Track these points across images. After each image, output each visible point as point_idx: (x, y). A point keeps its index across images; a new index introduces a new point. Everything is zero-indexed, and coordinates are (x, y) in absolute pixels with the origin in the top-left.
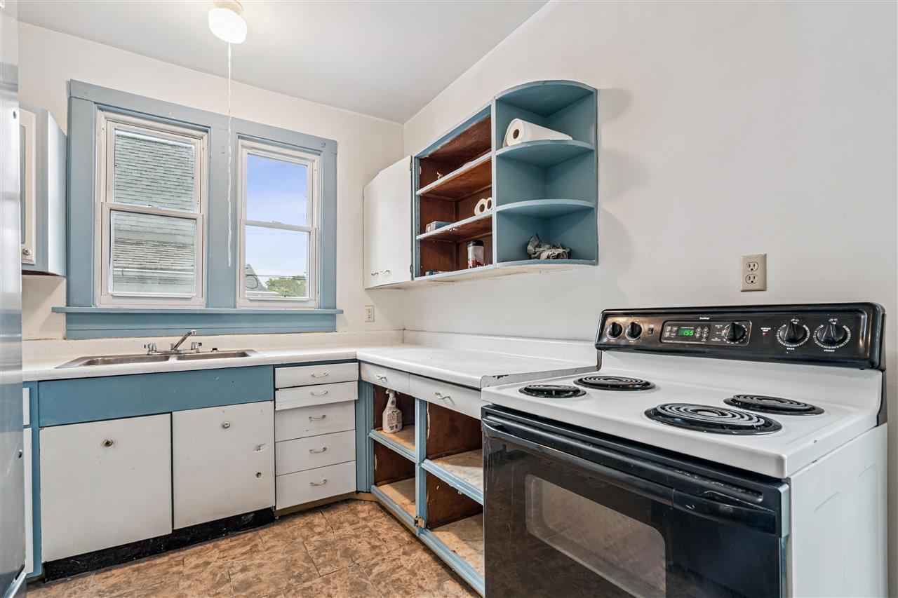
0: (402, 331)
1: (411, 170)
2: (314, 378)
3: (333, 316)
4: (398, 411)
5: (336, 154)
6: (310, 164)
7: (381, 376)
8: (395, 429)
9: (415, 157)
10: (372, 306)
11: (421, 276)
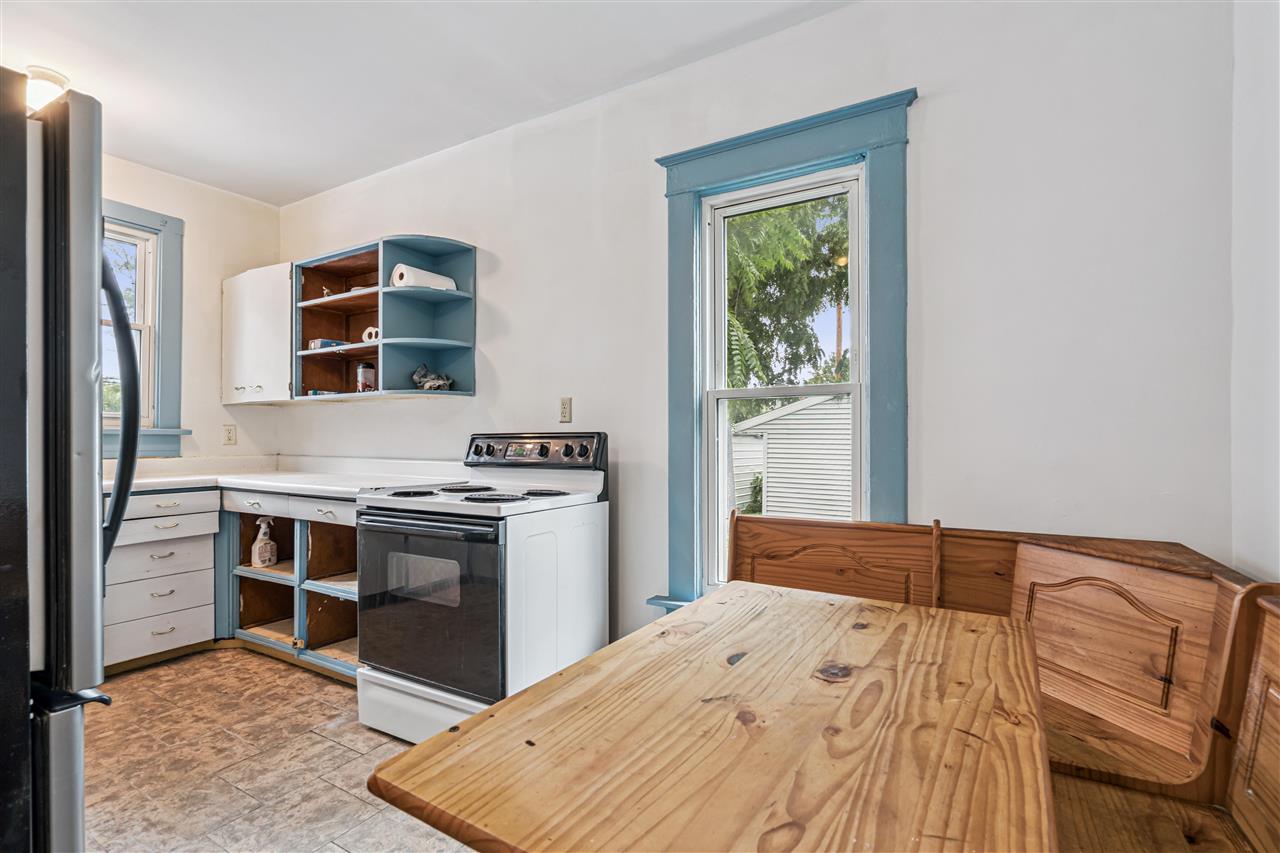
0: (275, 457)
1: (291, 278)
2: (159, 509)
3: (177, 438)
4: (272, 543)
5: (182, 236)
6: (141, 244)
7: (253, 502)
8: (267, 563)
9: (296, 266)
10: (235, 426)
11: (303, 395)
